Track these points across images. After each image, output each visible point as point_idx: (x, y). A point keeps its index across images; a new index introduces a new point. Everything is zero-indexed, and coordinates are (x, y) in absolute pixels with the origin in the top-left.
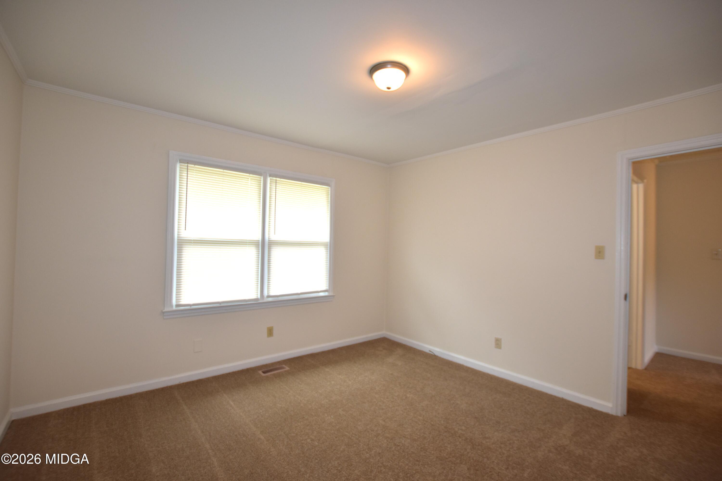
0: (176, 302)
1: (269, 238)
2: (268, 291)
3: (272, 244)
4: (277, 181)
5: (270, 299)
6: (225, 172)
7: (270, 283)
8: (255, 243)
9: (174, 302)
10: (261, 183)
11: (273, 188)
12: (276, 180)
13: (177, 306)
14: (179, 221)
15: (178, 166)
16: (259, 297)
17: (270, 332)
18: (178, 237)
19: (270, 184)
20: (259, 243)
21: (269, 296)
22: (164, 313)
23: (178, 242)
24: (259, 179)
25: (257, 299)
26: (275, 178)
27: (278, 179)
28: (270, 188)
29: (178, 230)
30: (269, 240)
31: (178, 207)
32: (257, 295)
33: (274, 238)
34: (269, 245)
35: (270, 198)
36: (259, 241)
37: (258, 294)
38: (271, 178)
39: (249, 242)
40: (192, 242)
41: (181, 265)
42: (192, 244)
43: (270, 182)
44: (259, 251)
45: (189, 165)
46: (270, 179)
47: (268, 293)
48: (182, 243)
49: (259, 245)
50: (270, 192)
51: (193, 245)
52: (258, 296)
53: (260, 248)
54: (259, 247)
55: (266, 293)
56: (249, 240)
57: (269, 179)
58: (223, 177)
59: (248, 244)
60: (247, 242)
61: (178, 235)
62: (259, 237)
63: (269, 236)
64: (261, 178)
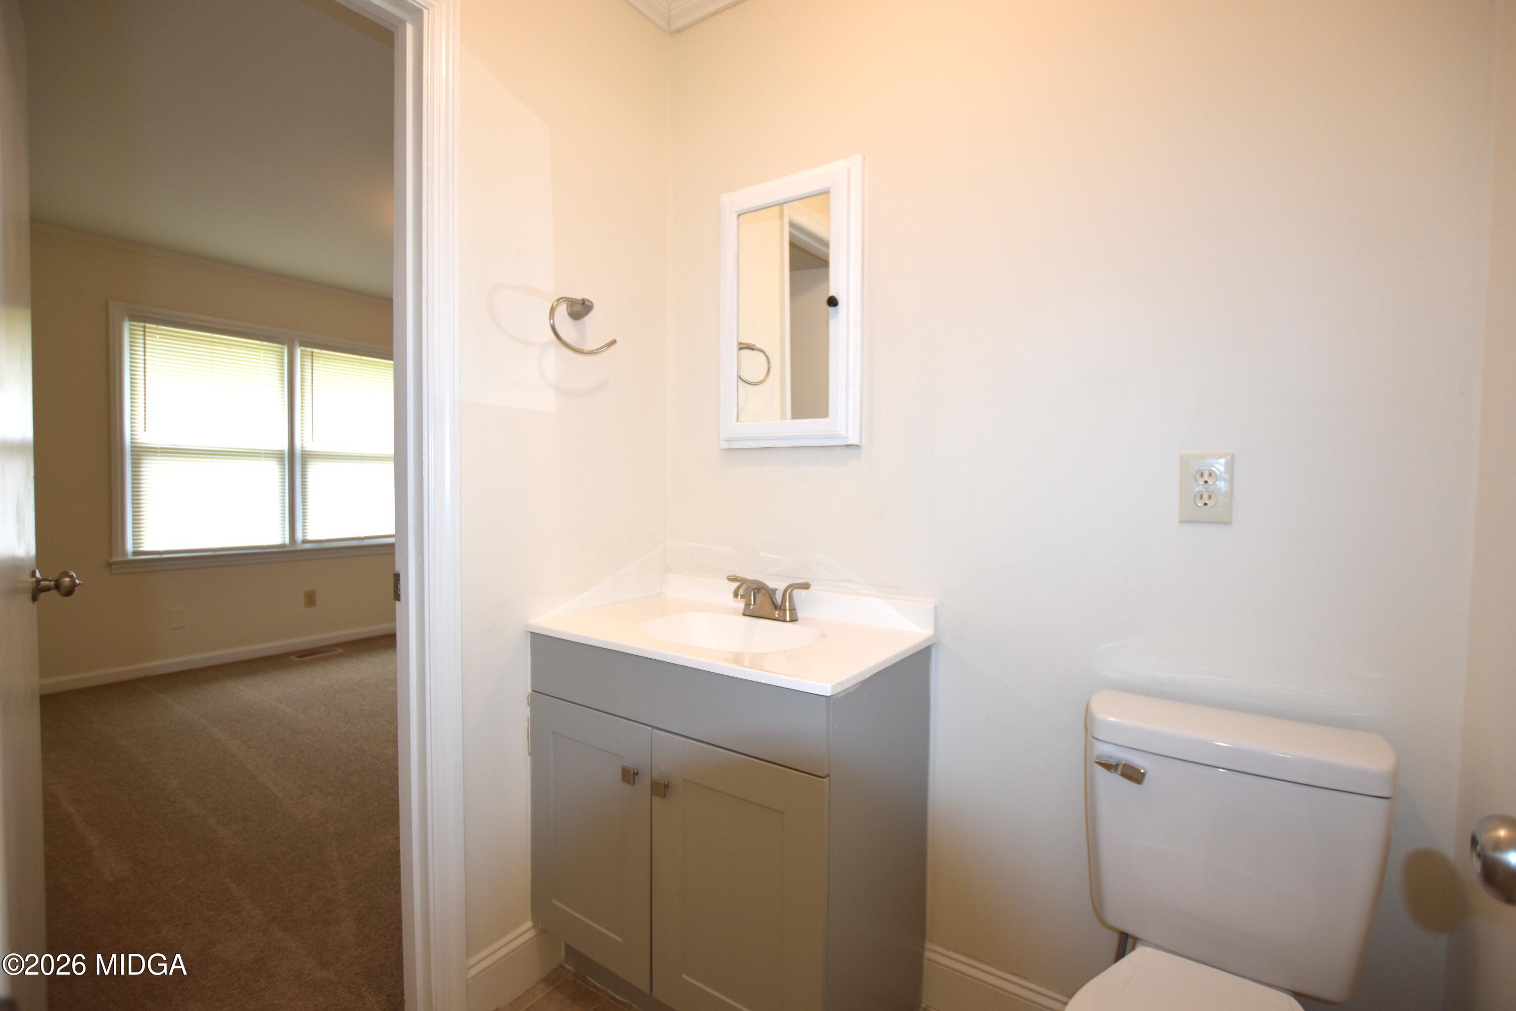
0: (134, 547)
1: (302, 447)
2: (303, 533)
3: (307, 456)
4: (314, 354)
5: (308, 546)
6: (215, 338)
7: (306, 509)
8: (279, 456)
9: (130, 547)
10: (283, 356)
11: (308, 365)
12: (312, 352)
13: (135, 553)
14: (133, 408)
15: (127, 327)
16: (287, 541)
17: (310, 599)
18: (132, 443)
19: (301, 358)
20: (284, 454)
21: (305, 541)
22: (110, 565)
23: (132, 451)
24: (278, 350)
25: (283, 546)
26: (310, 349)
27: (315, 350)
28: (301, 365)
29: (132, 431)
30: (302, 451)
31: (130, 394)
32: (282, 540)
33: (309, 447)
34: (302, 458)
35: (302, 382)
36: (284, 451)
37: (284, 538)
38: (303, 348)
39: (265, 453)
40: (159, 451)
41: (139, 479)
42: (159, 454)
43: (301, 354)
44: (284, 468)
45: (147, 325)
46: (301, 351)
47: (303, 536)
48: (140, 452)
49: (284, 458)
50: (301, 371)
51: (162, 456)
52: (285, 541)
53: (286, 463)
54: (284, 461)
55: (299, 536)
56: (264, 450)
57: (298, 351)
58: (212, 345)
59: (263, 455)
60: (261, 453)
61: (132, 439)
62: (283, 445)
63: (302, 444)
64: (283, 349)
